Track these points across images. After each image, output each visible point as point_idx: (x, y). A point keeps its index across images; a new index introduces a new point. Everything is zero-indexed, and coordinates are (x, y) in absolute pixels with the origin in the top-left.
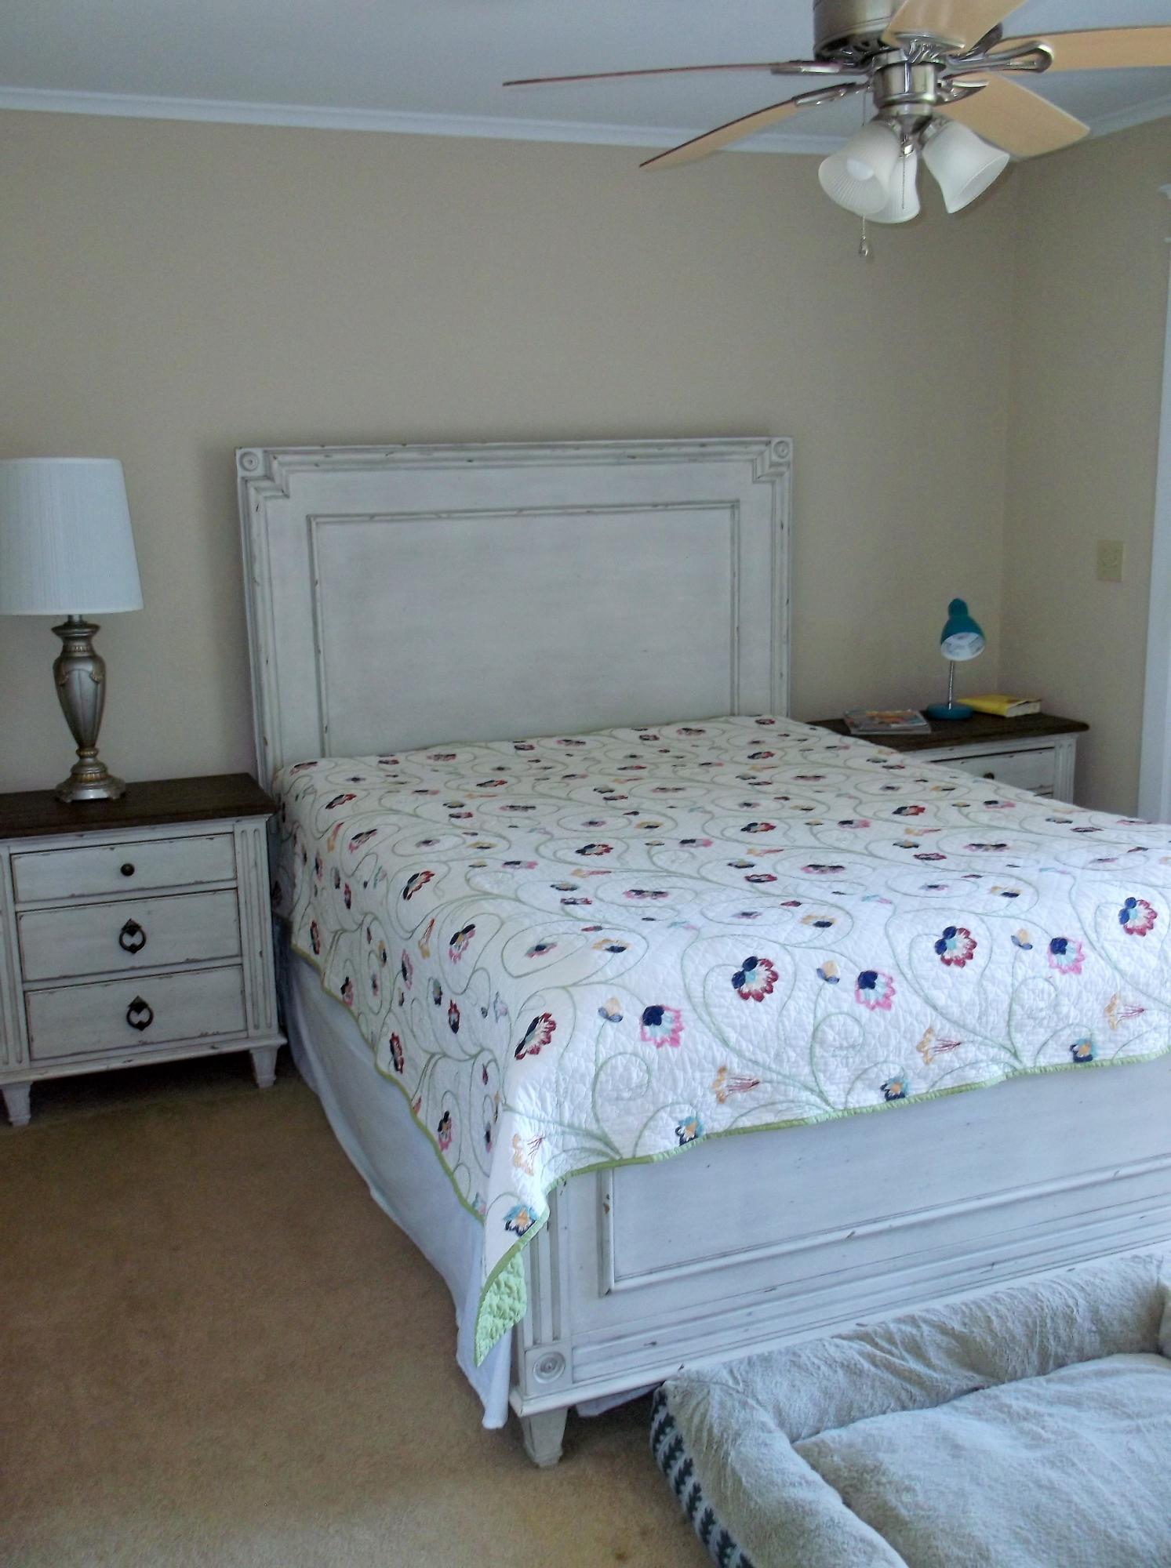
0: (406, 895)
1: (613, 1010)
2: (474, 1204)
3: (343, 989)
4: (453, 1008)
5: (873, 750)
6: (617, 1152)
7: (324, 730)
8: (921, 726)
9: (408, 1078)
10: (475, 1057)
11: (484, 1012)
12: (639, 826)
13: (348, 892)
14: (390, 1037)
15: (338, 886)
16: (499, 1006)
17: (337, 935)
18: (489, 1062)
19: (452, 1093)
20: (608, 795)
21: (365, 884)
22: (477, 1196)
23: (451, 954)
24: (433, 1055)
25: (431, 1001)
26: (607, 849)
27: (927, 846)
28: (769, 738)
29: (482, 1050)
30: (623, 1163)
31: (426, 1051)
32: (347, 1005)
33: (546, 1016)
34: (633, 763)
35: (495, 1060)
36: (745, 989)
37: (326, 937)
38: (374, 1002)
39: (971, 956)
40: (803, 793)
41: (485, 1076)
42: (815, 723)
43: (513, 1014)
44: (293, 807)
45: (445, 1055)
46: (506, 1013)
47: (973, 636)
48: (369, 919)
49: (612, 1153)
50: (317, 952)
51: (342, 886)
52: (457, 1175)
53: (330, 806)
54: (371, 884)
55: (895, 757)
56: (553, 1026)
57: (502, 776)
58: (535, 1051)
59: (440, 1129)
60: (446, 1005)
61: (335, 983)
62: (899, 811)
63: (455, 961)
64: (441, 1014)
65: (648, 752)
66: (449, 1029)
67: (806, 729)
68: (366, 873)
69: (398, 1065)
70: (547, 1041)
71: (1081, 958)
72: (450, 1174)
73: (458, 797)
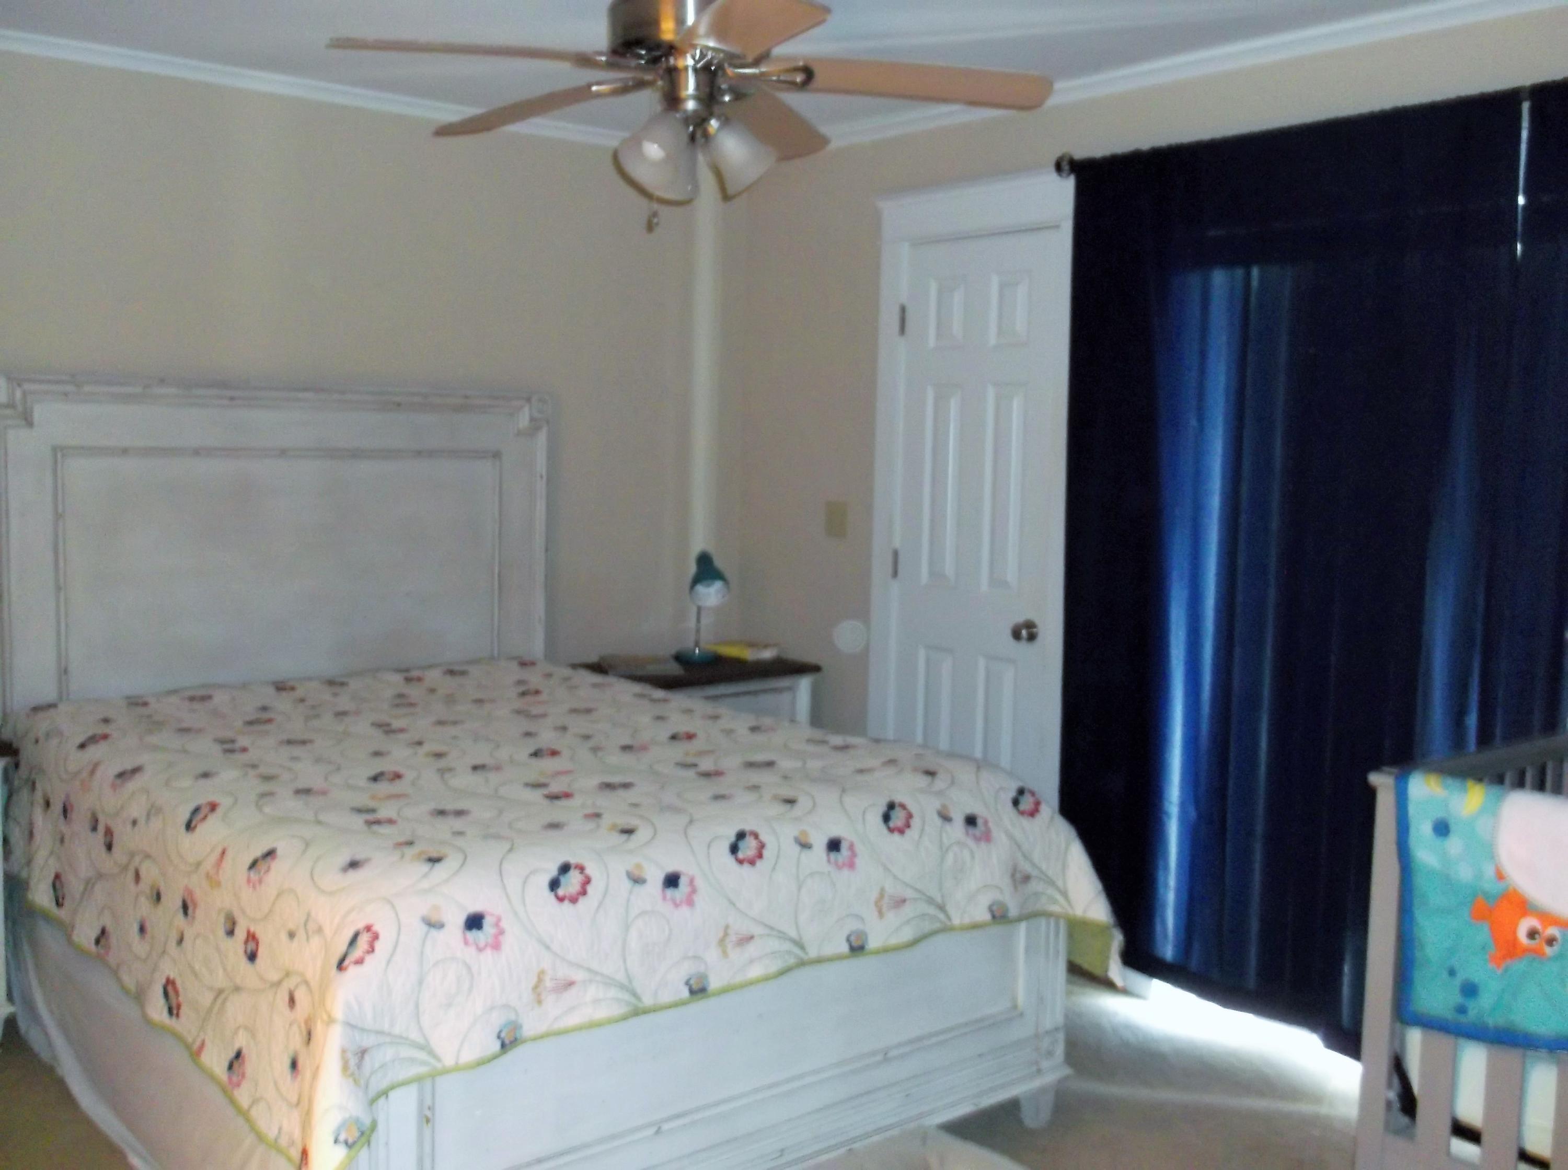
0: (189, 826)
1: (434, 918)
2: (276, 1140)
3: (98, 942)
4: (251, 937)
5: (637, 688)
6: (438, 1059)
7: (64, 672)
8: (675, 669)
9: (186, 1025)
10: (278, 983)
11: (292, 935)
12: (428, 755)
13: (109, 832)
14: (164, 981)
15: (94, 829)
16: (312, 926)
17: (89, 885)
18: (297, 986)
19: (246, 1028)
20: (387, 729)
21: (134, 823)
22: (280, 1129)
23: (249, 881)
24: (220, 992)
25: (221, 932)
26: (398, 776)
27: (706, 764)
28: (534, 678)
29: (288, 974)
30: (446, 1071)
31: (211, 988)
32: (101, 959)
33: (368, 928)
34: (401, 701)
35: (306, 983)
36: (561, 892)
37: (74, 886)
38: (140, 947)
39: (760, 856)
40: (579, 725)
41: (292, 1001)
42: (575, 666)
43: (328, 931)
44: (28, 752)
45: (237, 989)
46: (320, 930)
47: (718, 585)
48: (137, 859)
49: (433, 1061)
50: (59, 904)
51: (101, 828)
52: (254, 1113)
53: (82, 746)
54: (142, 821)
55: (659, 694)
56: (376, 937)
57: (266, 716)
58: (360, 962)
59: (231, 1067)
60: (240, 934)
61: (85, 935)
62: (674, 737)
63: (254, 887)
64: (235, 947)
65: (414, 692)
66: (244, 960)
67: (568, 672)
68: (136, 810)
69: (173, 1011)
70: (372, 950)
71: (854, 855)
72: (244, 1114)
73: (229, 734)
